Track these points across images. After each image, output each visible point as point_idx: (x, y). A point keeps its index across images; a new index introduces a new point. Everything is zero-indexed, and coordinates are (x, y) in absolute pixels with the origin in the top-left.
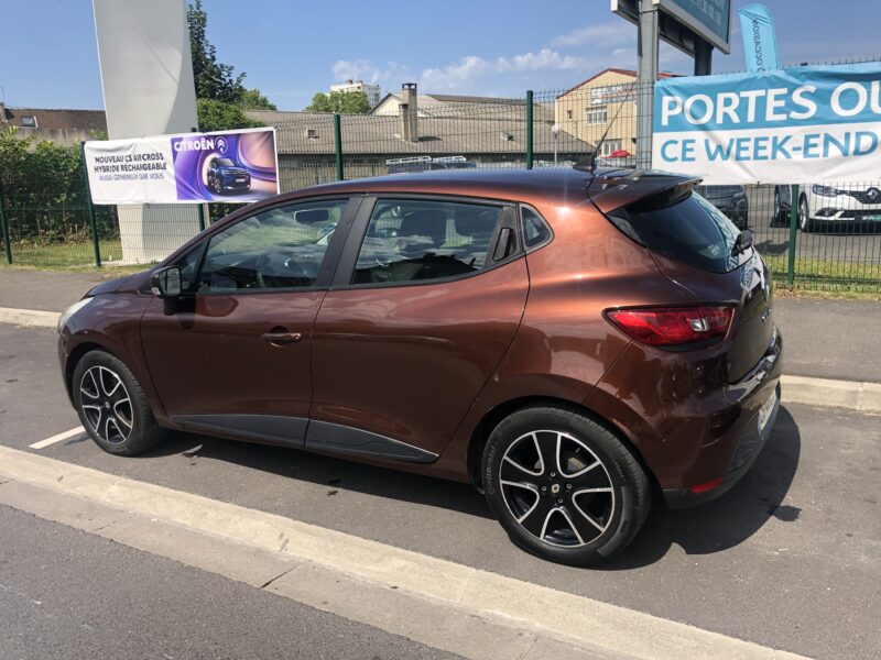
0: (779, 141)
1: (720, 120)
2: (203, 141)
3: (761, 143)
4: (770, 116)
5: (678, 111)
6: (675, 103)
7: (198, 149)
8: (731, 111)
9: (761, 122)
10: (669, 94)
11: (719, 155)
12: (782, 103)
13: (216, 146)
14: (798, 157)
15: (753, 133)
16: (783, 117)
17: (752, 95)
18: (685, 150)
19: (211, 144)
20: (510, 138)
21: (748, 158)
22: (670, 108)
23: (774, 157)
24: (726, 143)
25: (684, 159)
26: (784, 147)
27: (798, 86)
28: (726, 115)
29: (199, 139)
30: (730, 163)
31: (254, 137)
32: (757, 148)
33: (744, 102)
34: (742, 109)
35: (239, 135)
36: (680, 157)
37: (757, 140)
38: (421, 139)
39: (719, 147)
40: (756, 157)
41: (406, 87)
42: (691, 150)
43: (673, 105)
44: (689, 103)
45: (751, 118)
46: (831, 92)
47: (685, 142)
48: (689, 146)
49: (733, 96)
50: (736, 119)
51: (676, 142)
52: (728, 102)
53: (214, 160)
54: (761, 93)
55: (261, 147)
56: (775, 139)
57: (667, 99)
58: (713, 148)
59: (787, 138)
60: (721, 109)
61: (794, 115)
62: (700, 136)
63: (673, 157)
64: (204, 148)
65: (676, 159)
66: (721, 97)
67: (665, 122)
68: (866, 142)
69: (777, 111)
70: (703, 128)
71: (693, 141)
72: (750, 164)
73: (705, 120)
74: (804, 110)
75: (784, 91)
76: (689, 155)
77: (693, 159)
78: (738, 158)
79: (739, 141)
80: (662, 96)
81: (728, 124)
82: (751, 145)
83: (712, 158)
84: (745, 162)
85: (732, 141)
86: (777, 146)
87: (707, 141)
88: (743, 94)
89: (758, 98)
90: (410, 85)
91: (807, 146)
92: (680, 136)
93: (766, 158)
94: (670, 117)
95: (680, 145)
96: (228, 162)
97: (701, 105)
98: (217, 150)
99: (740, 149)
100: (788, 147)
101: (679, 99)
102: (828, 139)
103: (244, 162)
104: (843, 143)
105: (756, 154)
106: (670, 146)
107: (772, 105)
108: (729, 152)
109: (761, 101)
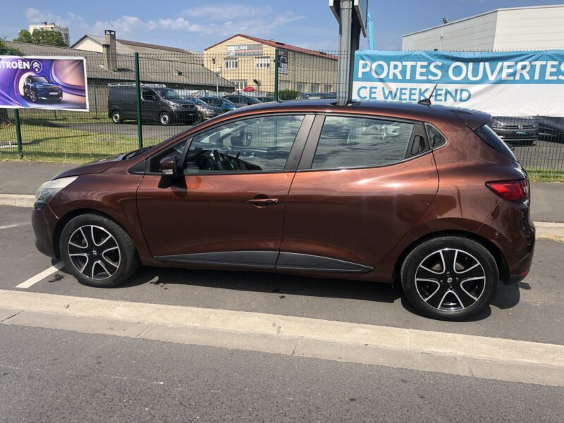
0: (422, 91)
1: (391, 77)
2: (20, 62)
3: (413, 92)
4: (418, 77)
5: (367, 69)
6: (366, 65)
7: (15, 67)
8: (397, 72)
9: (413, 80)
10: (363, 59)
11: (390, 97)
12: (424, 70)
13: (31, 67)
15: (409, 86)
16: (425, 78)
17: (409, 64)
18: (371, 93)
19: (27, 65)
20: (180, 74)
22: (363, 68)
24: (394, 91)
25: (371, 98)
26: (425, 95)
27: (433, 62)
28: (394, 74)
29: (17, 60)
31: (66, 63)
32: (411, 94)
33: (404, 67)
34: (403, 72)
35: (53, 60)
36: (368, 96)
37: (411, 89)
38: (119, 70)
39: (391, 92)
40: (411, 100)
41: (108, 33)
42: (375, 93)
43: (365, 66)
44: (374, 65)
45: (408, 77)
46: (449, 66)
47: (371, 88)
48: (373, 90)
49: (398, 63)
50: (400, 77)
51: (366, 88)
52: (396, 67)
53: (30, 77)
54: (414, 63)
55: (72, 71)
56: (420, 89)
57: (361, 62)
58: (387, 92)
59: (427, 90)
60: (392, 71)
61: (431, 77)
62: (379, 85)
64: (20, 68)
65: (366, 97)
66: (392, 64)
67: (360, 76)
68: (465, 95)
69: (422, 74)
70: (382, 80)
71: (376, 88)
73: (383, 76)
74: (436, 75)
75: (426, 63)
76: (373, 95)
78: (401, 99)
79: (402, 89)
80: (359, 60)
81: (395, 80)
82: (407, 92)
83: (387, 98)
85: (397, 89)
87: (383, 88)
88: (404, 63)
89: (412, 66)
90: (110, 31)
92: (369, 84)
94: (363, 73)
95: (368, 89)
96: (43, 79)
97: (381, 67)
98: (32, 69)
99: (401, 94)
101: (369, 63)
102: (447, 92)
103: (57, 80)
104: (454, 94)
105: (410, 97)
106: (362, 90)
107: (419, 70)
108: (395, 95)
109: (414, 68)
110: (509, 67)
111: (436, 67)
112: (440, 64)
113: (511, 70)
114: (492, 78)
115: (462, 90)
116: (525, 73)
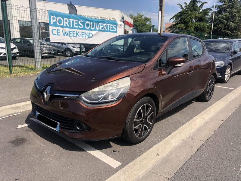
0: (77, 33)
1: (65, 25)
3: (74, 33)
4: (75, 26)
5: (55, 21)
8: (67, 23)
9: (73, 28)
10: (53, 15)
12: (77, 24)
14: (81, 37)
15: (72, 30)
16: (77, 27)
17: (71, 20)
18: (58, 32)
21: (72, 36)
22: (53, 19)
23: (77, 36)
24: (67, 32)
25: (58, 35)
26: (78, 34)
27: (80, 20)
28: (66, 24)
30: (68, 37)
32: (73, 34)
33: (69, 21)
34: (69, 23)
36: (57, 34)
37: (73, 32)
39: (65, 32)
40: (73, 36)
42: (59, 32)
44: (58, 19)
45: (71, 26)
46: (85, 23)
47: (58, 30)
48: (59, 31)
49: (67, 19)
50: (68, 26)
51: (55, 30)
52: (66, 21)
54: (73, 20)
56: (76, 32)
57: (52, 17)
59: (79, 32)
60: (65, 23)
61: (79, 27)
62: (61, 29)
63: (55, 34)
65: (55, 35)
66: (65, 19)
67: (52, 23)
68: (91, 35)
69: (76, 25)
70: (61, 27)
71: (59, 30)
72: (72, 37)
73: (62, 24)
74: (81, 26)
75: (77, 21)
76: (59, 34)
77: (60, 35)
78: (70, 36)
79: (70, 31)
81: (67, 27)
82: (72, 33)
83: (64, 35)
84: (71, 37)
85: (68, 31)
86: (77, 34)
87: (62, 31)
88: (69, 19)
89: (72, 21)
91: (82, 35)
93: (75, 36)
94: (53, 22)
95: (56, 30)
97: (60, 20)
99: (70, 34)
100: (79, 34)
101: (55, 17)
102: (85, 34)
104: (87, 34)
105: (73, 35)
106: (54, 31)
107: (75, 23)
108: (68, 34)
109: (73, 22)
110: (102, 25)
111: (81, 22)
112: (82, 21)
113: (102, 27)
114: (98, 29)
115: (90, 33)
116: (105, 28)
